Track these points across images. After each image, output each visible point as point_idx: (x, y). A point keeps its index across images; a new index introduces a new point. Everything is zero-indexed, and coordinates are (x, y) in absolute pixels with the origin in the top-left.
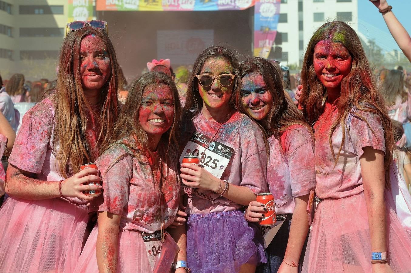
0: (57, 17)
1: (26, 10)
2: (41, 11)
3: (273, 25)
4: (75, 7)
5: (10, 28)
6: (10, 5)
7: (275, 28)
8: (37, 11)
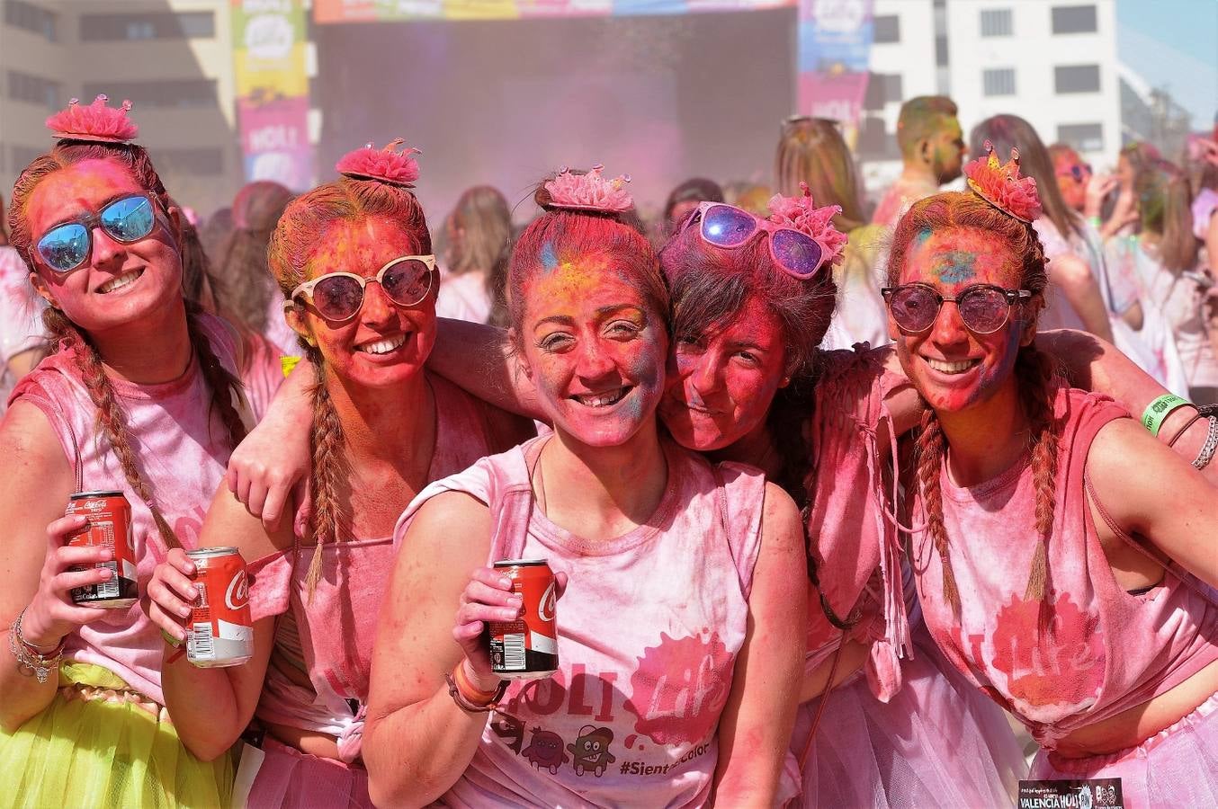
0: (200, 47)
1: (101, 27)
2: (148, 30)
3: (856, 52)
4: (249, 17)
5: (54, 84)
6: (50, 15)
7: (864, 60)
8: (133, 30)
